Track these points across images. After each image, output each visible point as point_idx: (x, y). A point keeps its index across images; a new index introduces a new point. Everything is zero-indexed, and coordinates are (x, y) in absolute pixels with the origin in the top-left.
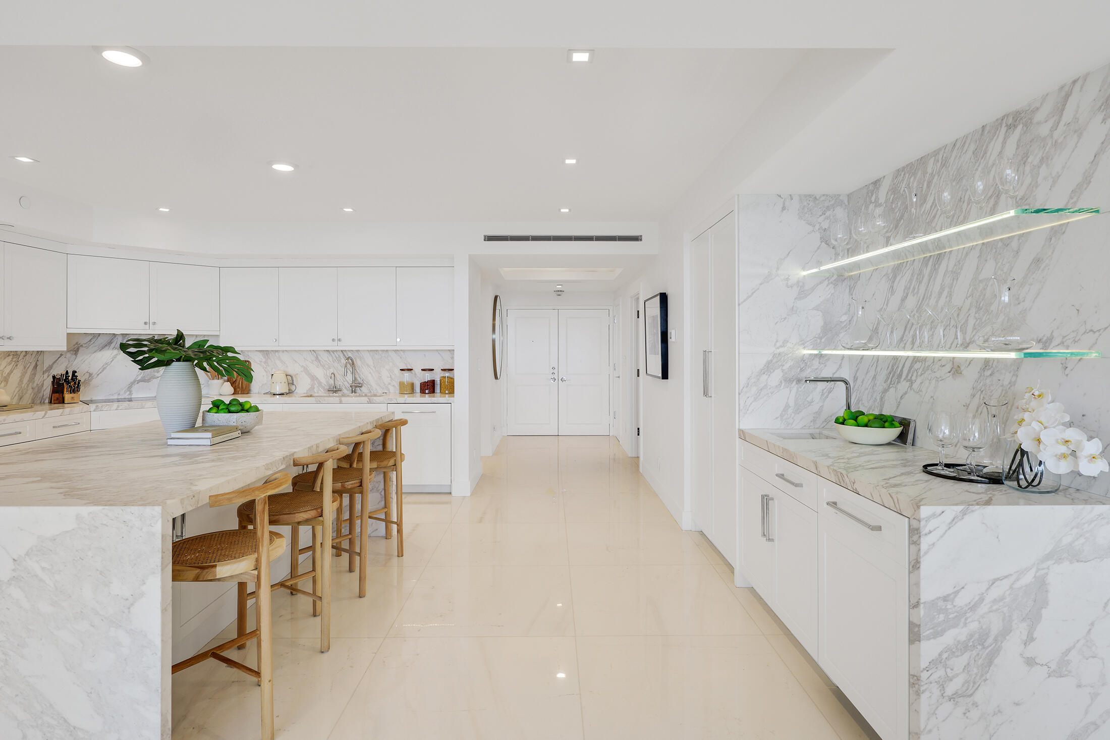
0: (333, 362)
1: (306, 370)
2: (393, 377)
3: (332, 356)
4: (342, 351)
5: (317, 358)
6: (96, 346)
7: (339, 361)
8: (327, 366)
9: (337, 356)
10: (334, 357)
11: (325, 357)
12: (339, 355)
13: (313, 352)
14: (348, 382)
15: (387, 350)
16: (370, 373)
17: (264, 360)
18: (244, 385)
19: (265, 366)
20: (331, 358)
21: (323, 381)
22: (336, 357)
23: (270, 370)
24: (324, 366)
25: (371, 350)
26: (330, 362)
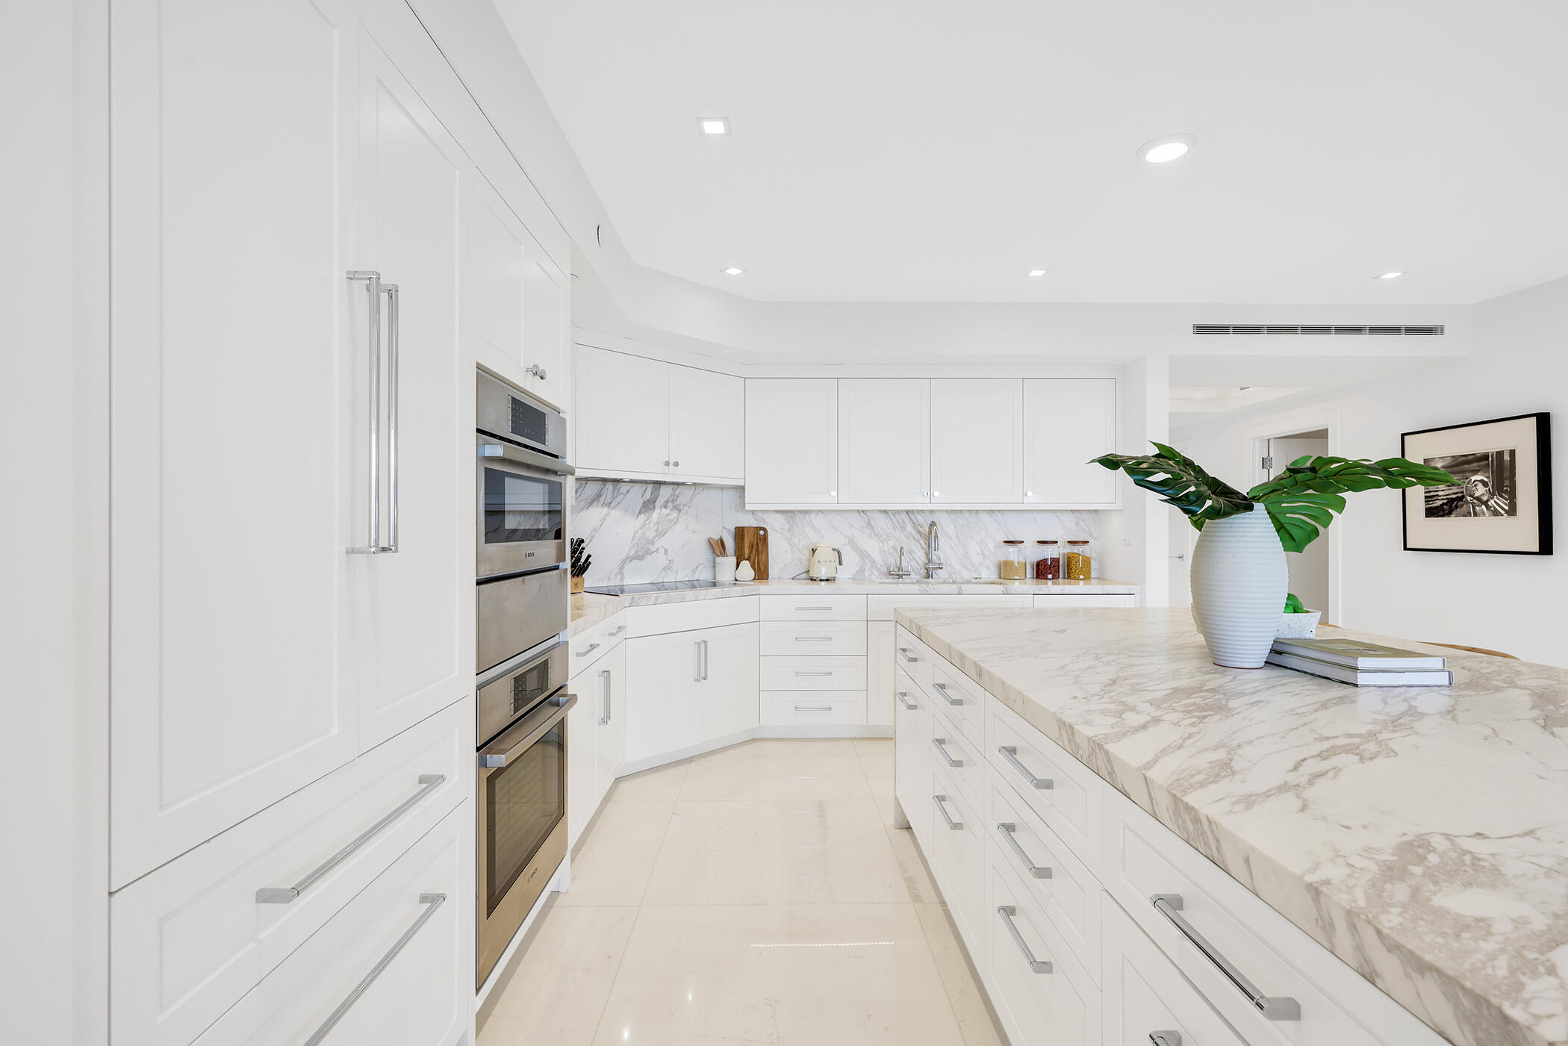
0: (895, 530)
1: (852, 542)
2: (986, 553)
3: (891, 519)
4: (907, 512)
5: (869, 523)
6: (582, 501)
7: (903, 528)
8: (884, 536)
9: (900, 521)
10: (895, 522)
11: (881, 523)
12: (903, 520)
13: (862, 513)
14: (917, 562)
15: (977, 511)
16: (951, 547)
17: (787, 526)
18: (761, 565)
19: (789, 536)
20: (890, 524)
21: (878, 559)
22: (898, 521)
23: (796, 542)
24: (881, 536)
25: (952, 511)
26: (888, 530)
